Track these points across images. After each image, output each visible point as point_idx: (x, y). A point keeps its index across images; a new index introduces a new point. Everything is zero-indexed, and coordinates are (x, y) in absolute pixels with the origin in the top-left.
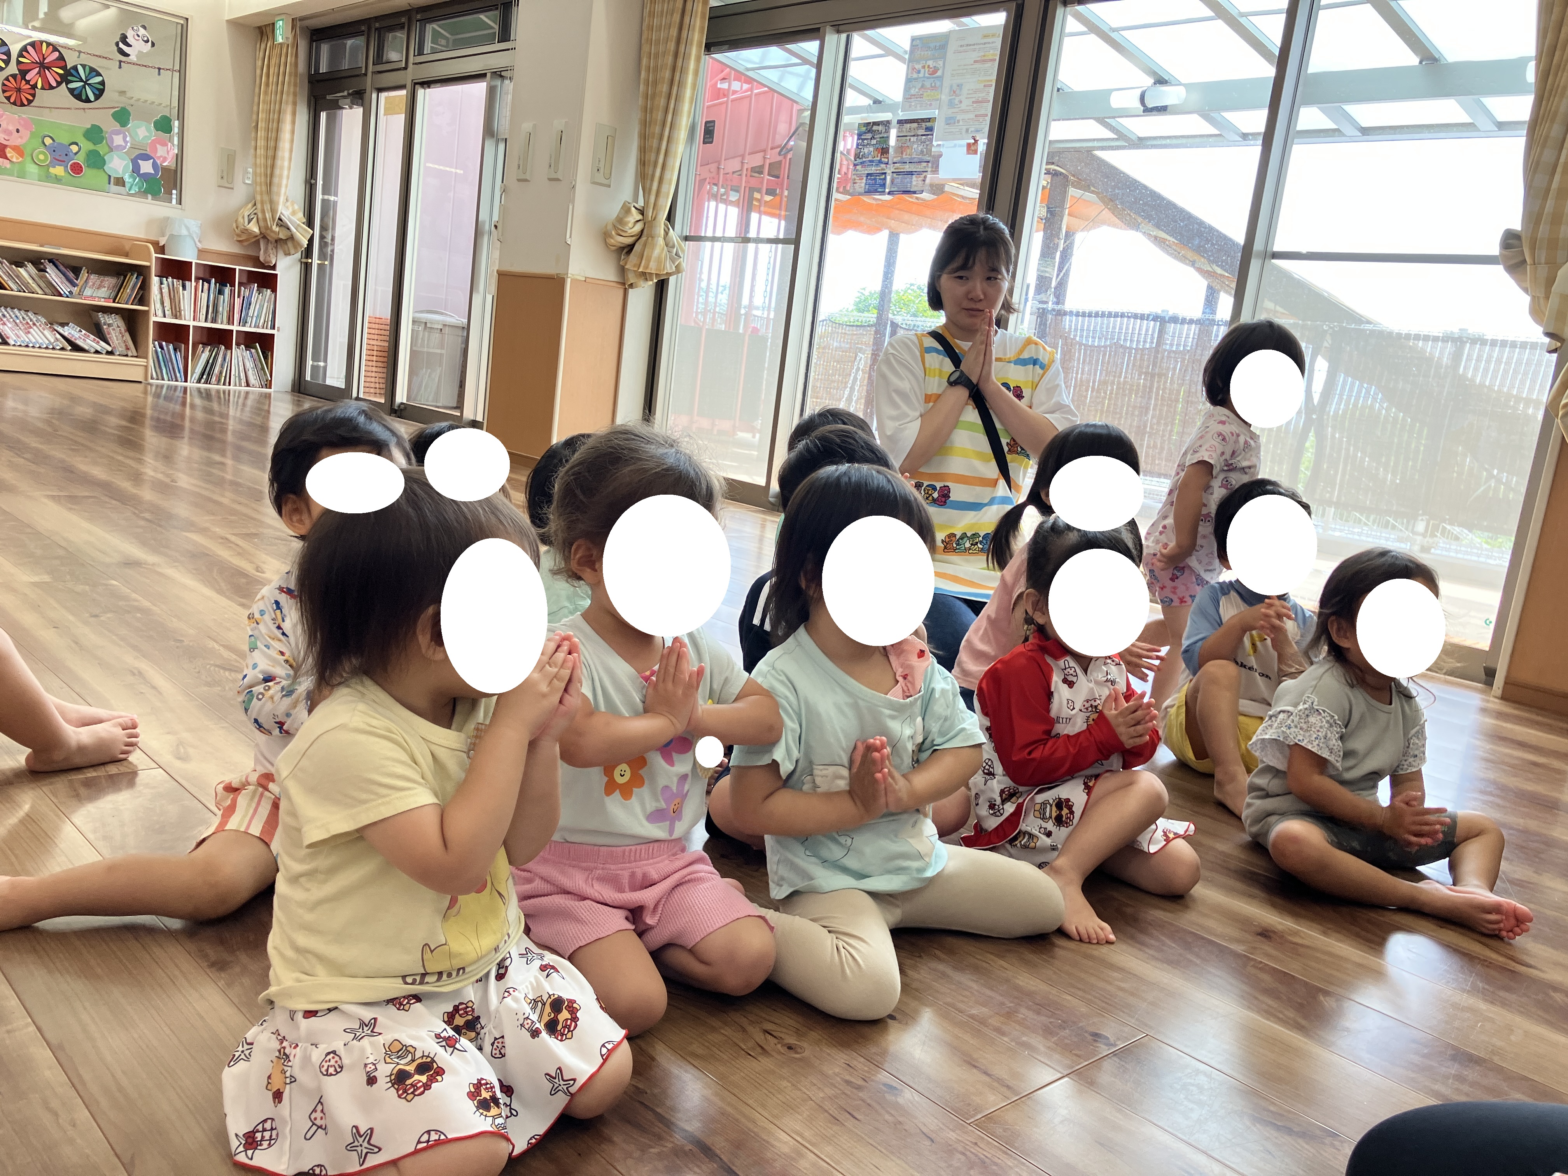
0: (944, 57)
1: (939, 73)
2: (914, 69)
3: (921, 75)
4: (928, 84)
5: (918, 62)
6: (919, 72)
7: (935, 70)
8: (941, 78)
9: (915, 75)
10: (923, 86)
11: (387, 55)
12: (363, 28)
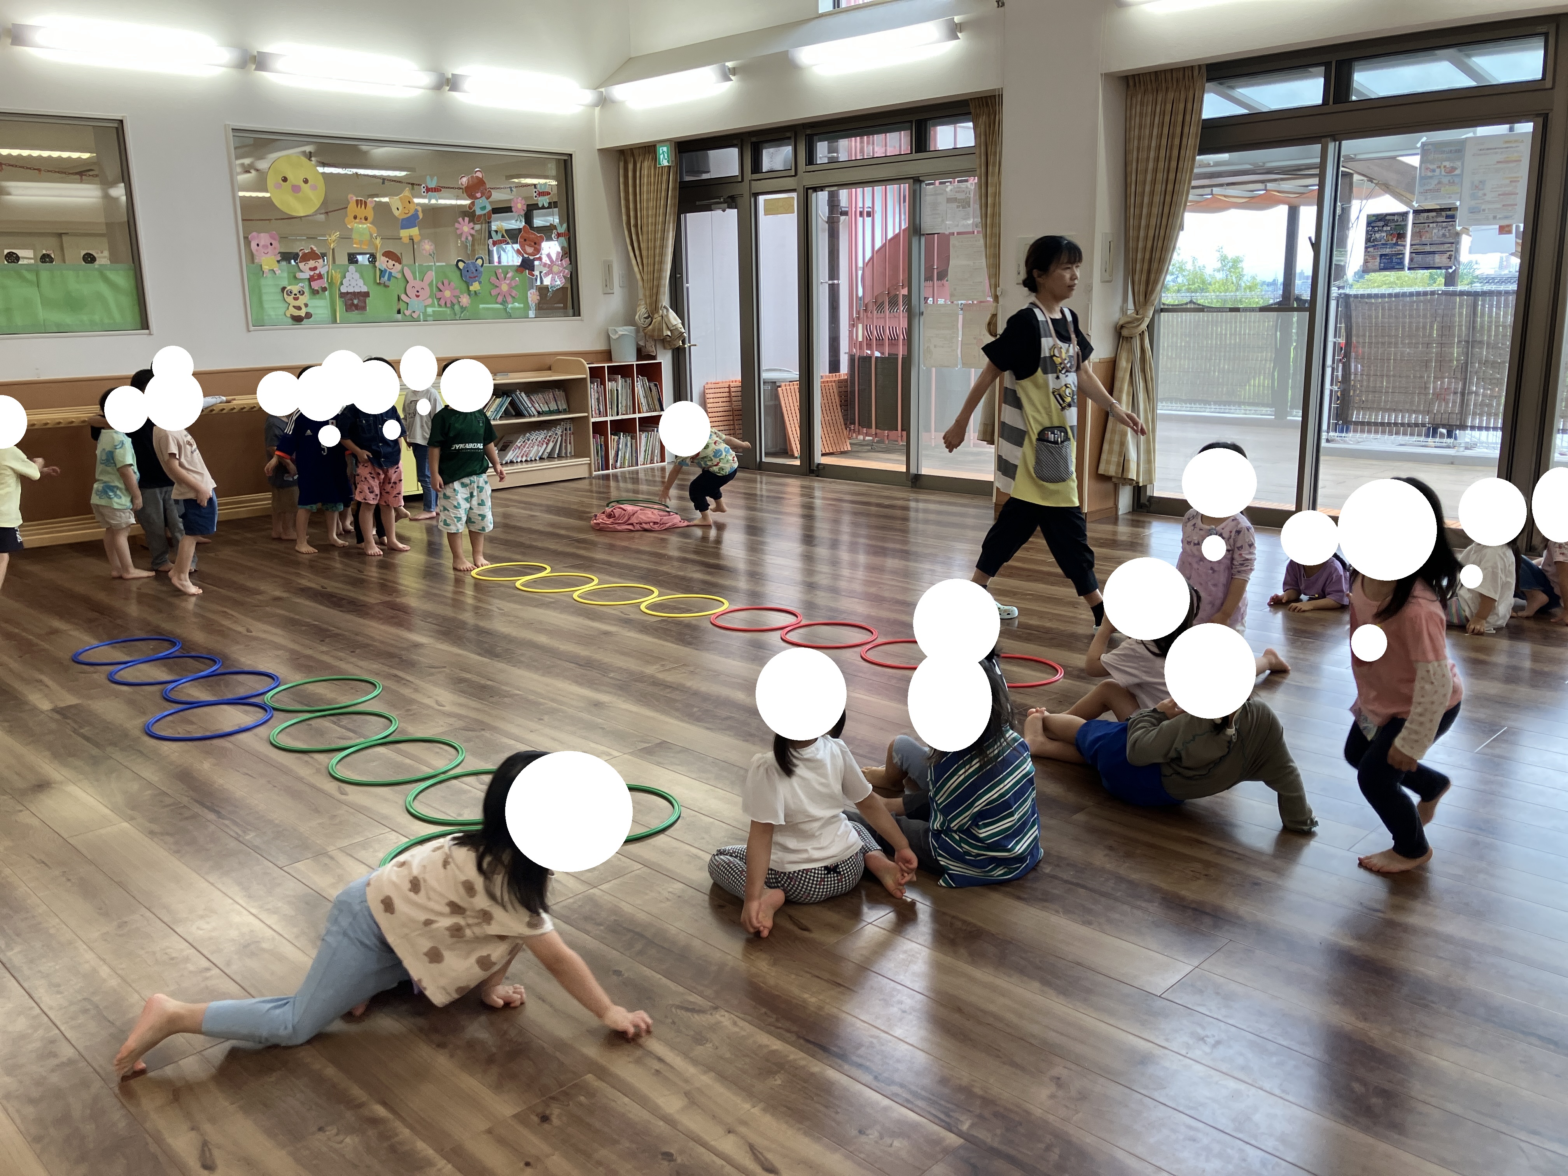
0: (1461, 159)
1: (1457, 172)
4: (1445, 180)
7: (1453, 169)
8: (1461, 176)
10: (1439, 183)
11: (766, 165)
12: (735, 142)
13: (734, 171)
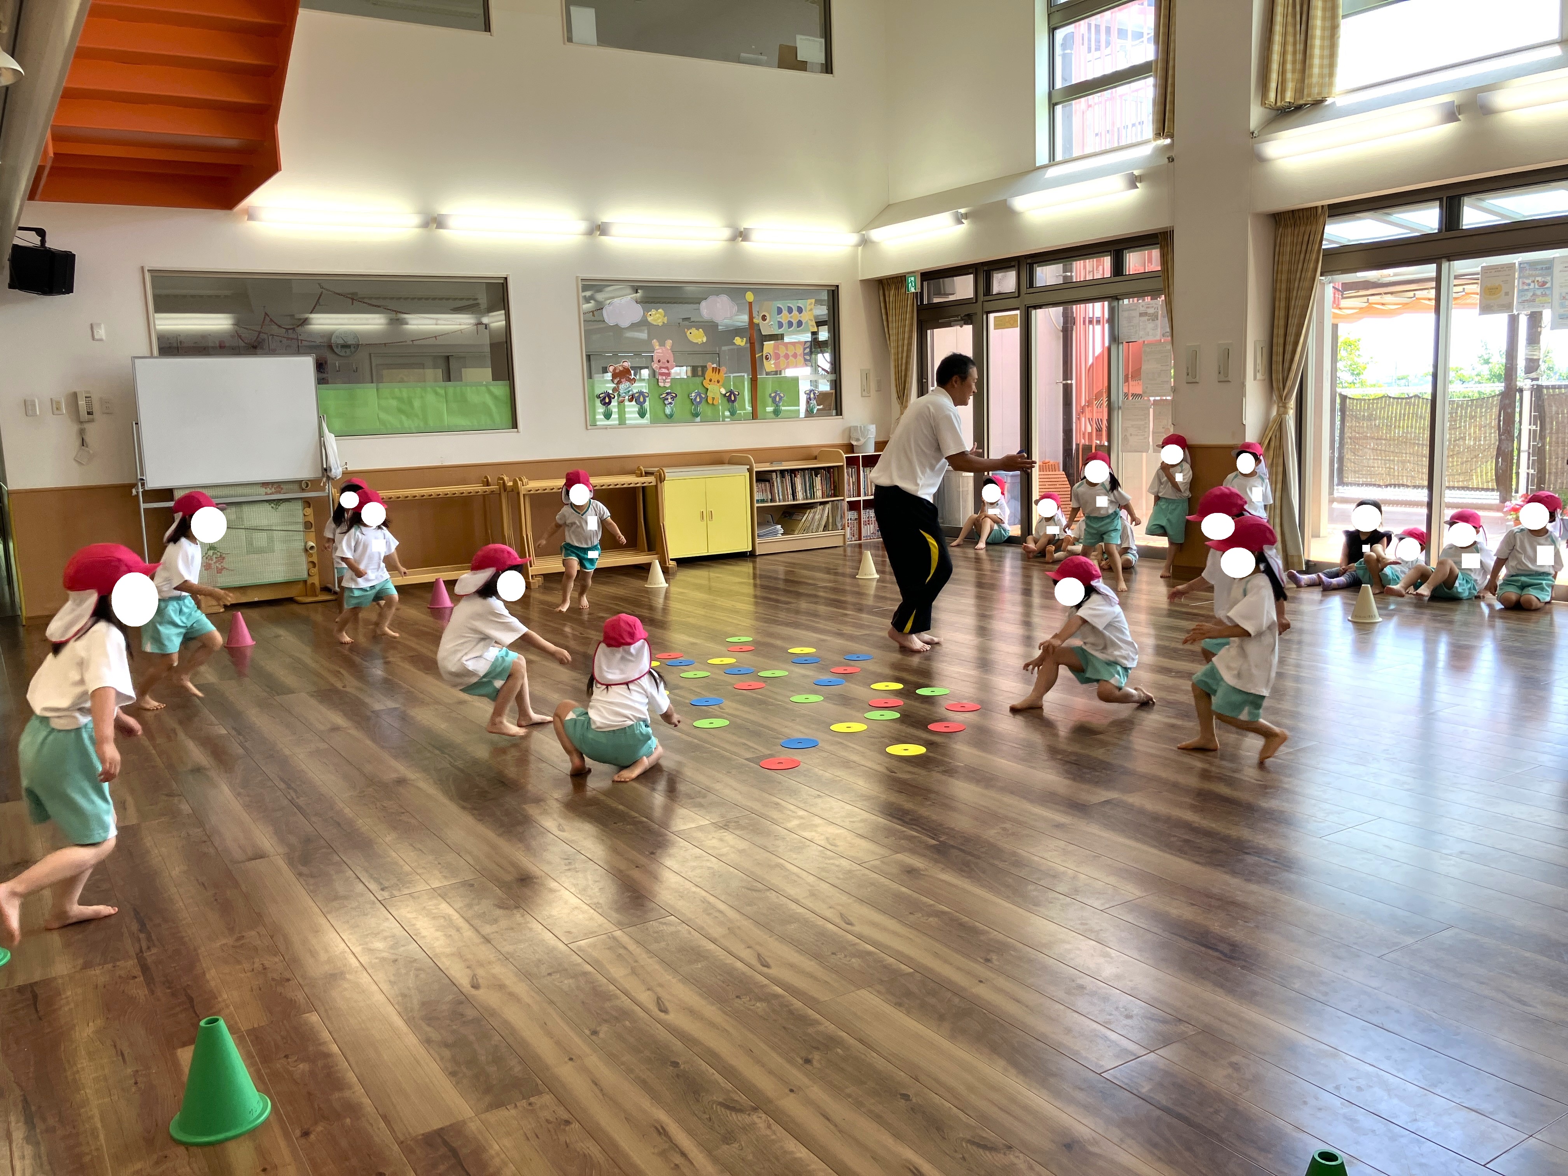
0: (1551, 274)
1: (1548, 285)
2: (1524, 283)
3: (1532, 286)
4: (1539, 292)
5: (1527, 277)
6: (1529, 285)
7: (1544, 283)
8: (1551, 288)
9: (1526, 287)
10: (1534, 295)
11: (996, 289)
12: (970, 271)
13: (970, 294)
